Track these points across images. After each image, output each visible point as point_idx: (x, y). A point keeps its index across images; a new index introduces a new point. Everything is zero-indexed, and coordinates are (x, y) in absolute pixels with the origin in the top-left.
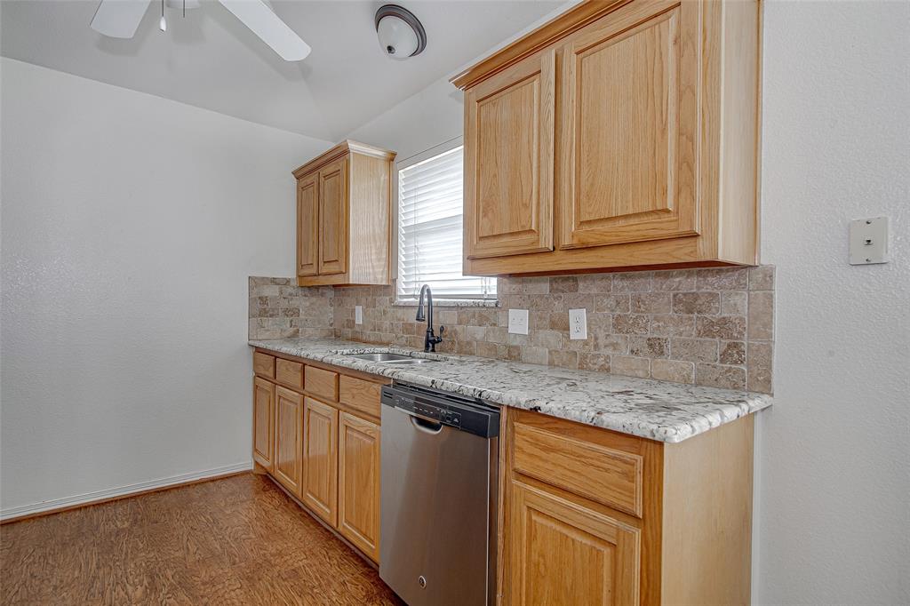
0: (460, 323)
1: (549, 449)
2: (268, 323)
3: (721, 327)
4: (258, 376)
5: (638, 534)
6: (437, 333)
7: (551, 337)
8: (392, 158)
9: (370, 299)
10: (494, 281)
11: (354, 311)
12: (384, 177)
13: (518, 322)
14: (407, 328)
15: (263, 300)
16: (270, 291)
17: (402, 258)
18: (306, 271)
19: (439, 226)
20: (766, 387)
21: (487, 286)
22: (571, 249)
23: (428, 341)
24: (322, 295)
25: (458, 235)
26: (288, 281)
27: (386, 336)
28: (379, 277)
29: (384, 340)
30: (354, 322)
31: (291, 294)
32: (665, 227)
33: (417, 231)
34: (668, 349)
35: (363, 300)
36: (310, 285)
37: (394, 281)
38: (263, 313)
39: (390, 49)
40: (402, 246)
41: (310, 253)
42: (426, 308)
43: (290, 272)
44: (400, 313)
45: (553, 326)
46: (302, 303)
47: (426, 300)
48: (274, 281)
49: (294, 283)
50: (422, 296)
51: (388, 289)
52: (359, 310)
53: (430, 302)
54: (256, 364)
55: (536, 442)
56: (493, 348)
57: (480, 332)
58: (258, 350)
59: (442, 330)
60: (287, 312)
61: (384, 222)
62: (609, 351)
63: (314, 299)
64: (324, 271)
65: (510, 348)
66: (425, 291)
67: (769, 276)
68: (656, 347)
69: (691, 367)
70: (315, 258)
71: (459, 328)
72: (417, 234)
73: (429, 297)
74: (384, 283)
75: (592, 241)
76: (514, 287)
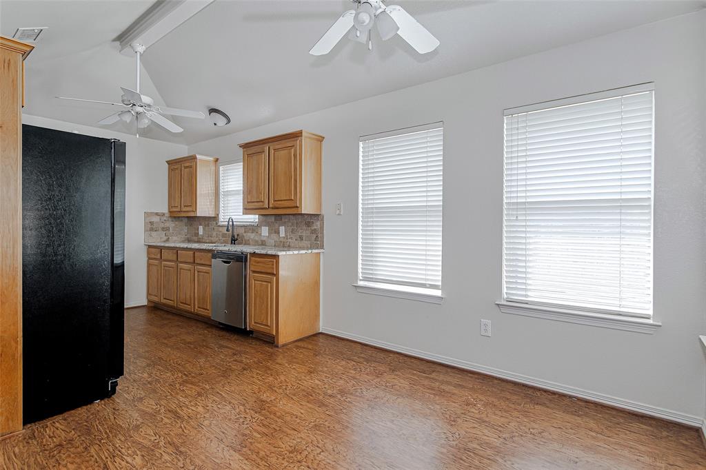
0: (245, 232)
1: (258, 262)
2: (154, 234)
3: (314, 232)
4: (149, 258)
5: (275, 278)
6: (236, 237)
7: (274, 236)
8: (217, 160)
9: (207, 223)
10: (257, 216)
11: (198, 228)
12: (213, 168)
13: (265, 231)
14: (224, 235)
15: (151, 223)
16: (156, 219)
17: (221, 205)
18: (174, 210)
19: (235, 193)
20: (322, 247)
21: (253, 218)
22: (272, 208)
23: (232, 240)
24: (182, 221)
25: (241, 197)
26: (164, 214)
27: (214, 239)
28: (211, 212)
29: (213, 241)
30: (198, 233)
31: (165, 220)
32: (293, 204)
33: (228, 193)
34: (304, 238)
35: (203, 223)
36: (175, 216)
37: (218, 215)
38: (152, 230)
39: (215, 124)
40: (221, 199)
41: (177, 200)
42: (231, 226)
43: (165, 210)
44: (221, 229)
45: (275, 232)
46: (171, 224)
47: (231, 223)
48: (157, 214)
49: (167, 215)
50: (229, 222)
51: (215, 218)
52: (201, 228)
53: (233, 224)
54: (148, 253)
55: (255, 262)
56: (257, 241)
57: (252, 236)
58: (150, 247)
59: (238, 235)
60: (163, 229)
61: (213, 188)
62: (290, 240)
63: (177, 223)
64: (184, 210)
65: (262, 241)
66: (231, 220)
67: (323, 217)
68: (301, 238)
69: (308, 243)
70: (179, 203)
71: (245, 234)
72: (228, 195)
73: (233, 222)
74: (213, 216)
75: (277, 206)
76: (264, 218)
